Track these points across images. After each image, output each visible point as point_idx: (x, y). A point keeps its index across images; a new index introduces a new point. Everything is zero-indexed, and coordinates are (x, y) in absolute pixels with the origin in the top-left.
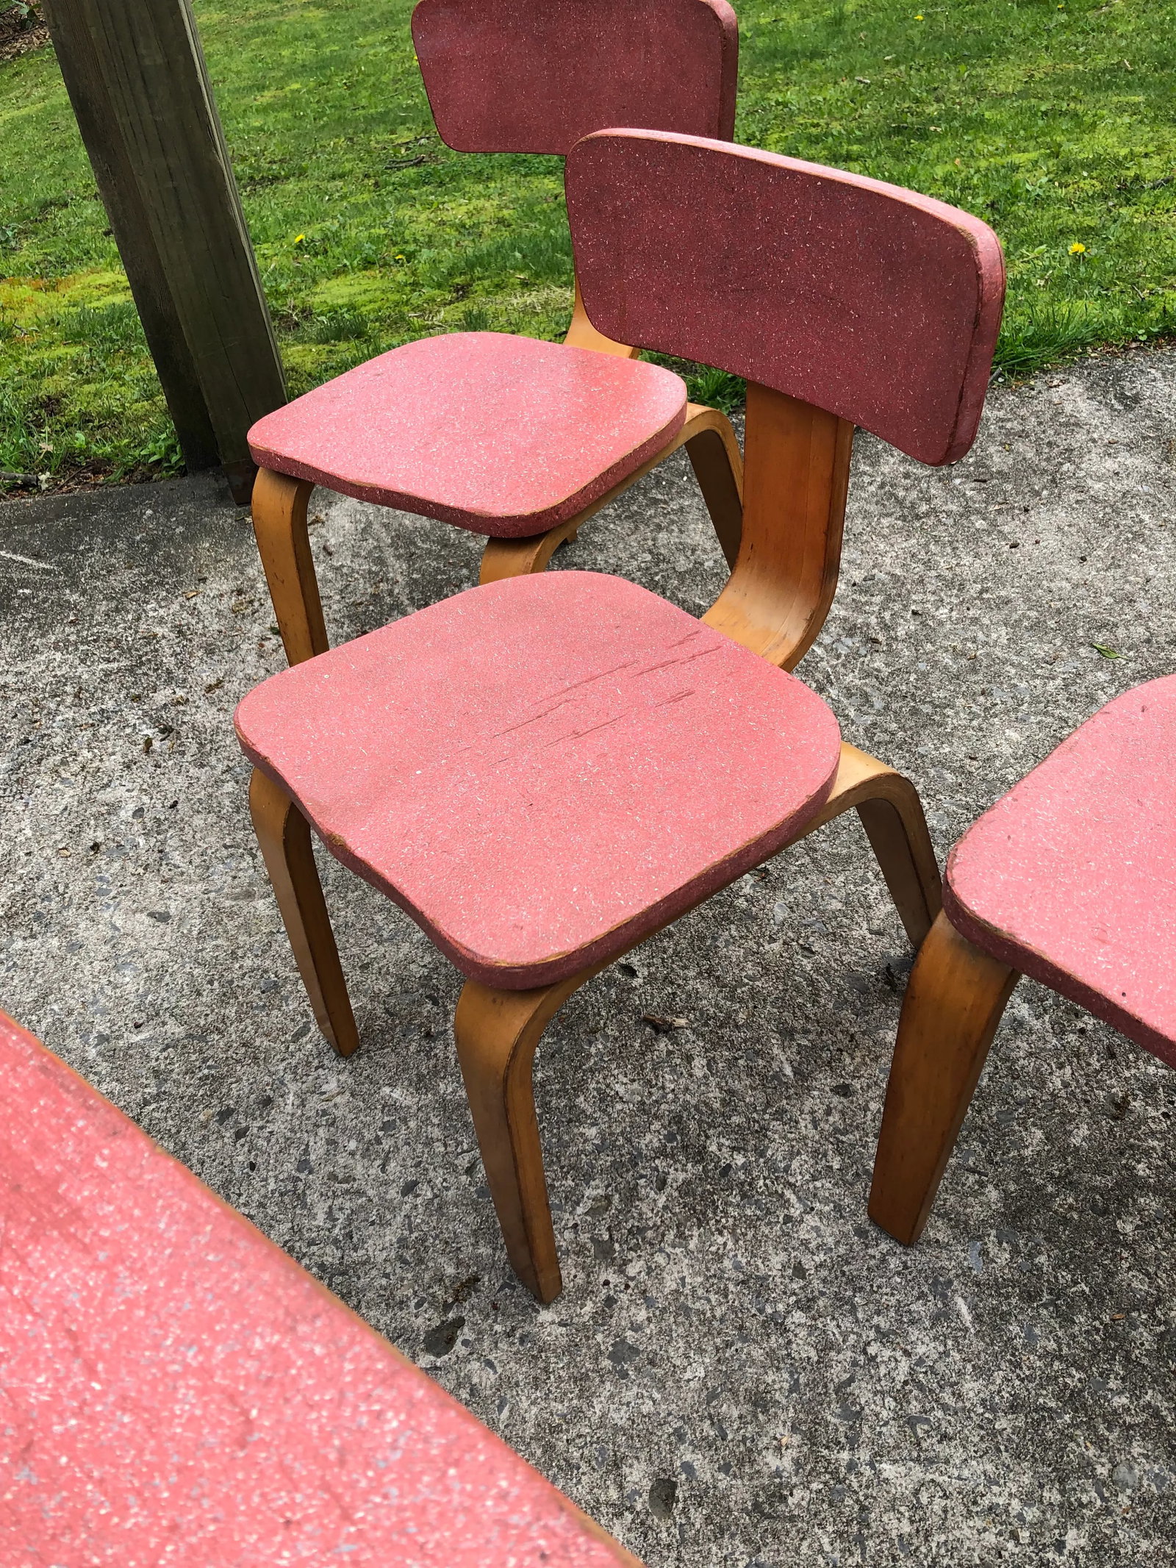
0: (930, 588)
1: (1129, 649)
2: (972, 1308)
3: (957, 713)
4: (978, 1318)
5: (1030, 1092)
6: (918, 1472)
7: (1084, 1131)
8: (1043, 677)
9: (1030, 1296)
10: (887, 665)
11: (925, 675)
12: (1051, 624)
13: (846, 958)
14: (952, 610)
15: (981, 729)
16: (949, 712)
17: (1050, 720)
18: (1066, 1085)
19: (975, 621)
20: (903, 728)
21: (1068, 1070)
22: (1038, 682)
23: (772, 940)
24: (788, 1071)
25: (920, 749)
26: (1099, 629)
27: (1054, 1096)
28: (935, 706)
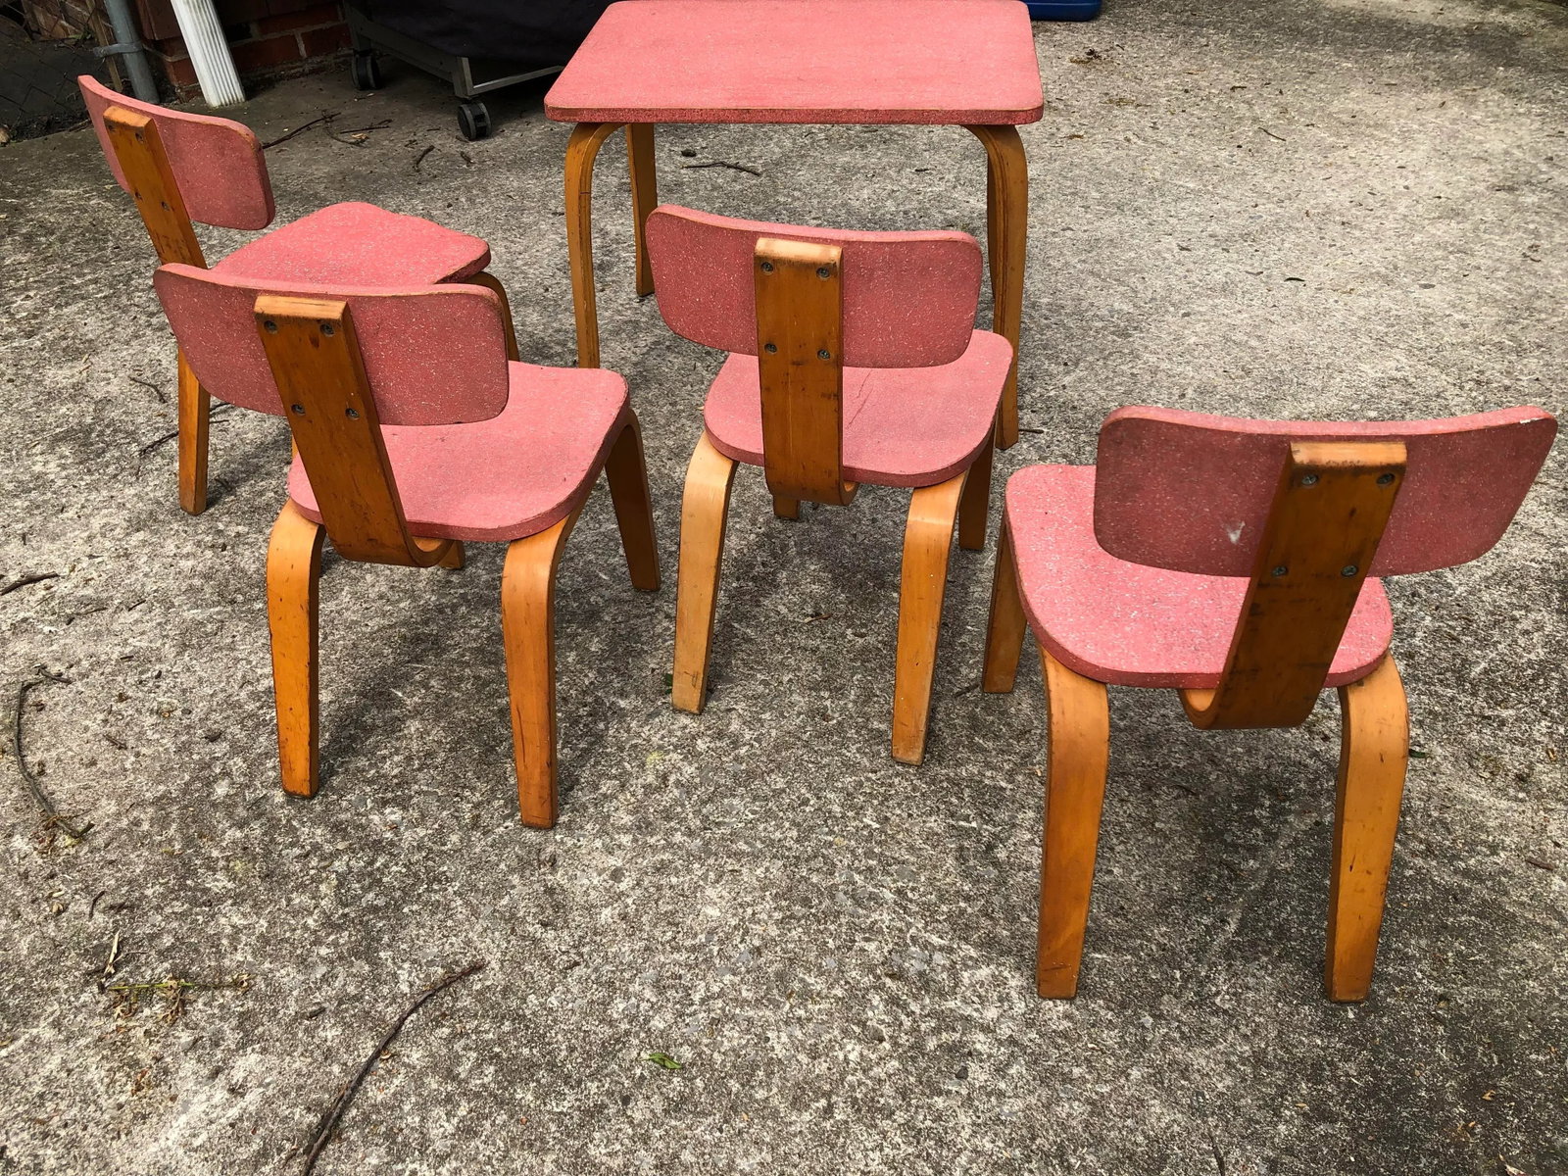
0: (887, 1089)
1: (642, 1077)
2: (600, 578)
3: (770, 917)
4: (597, 576)
5: (604, 665)
6: (602, 530)
7: (570, 660)
8: (712, 997)
9: (578, 591)
10: (862, 950)
11: (824, 951)
12: (734, 1085)
13: (740, 688)
14: (846, 1060)
15: (741, 905)
16: (778, 915)
17: (688, 943)
18: (586, 676)
19: (814, 1055)
20: (806, 879)
21: (587, 683)
22: (716, 989)
23: (790, 680)
24: (736, 625)
25: (780, 863)
26: (684, 1099)
27: (591, 668)
28: (792, 916)
